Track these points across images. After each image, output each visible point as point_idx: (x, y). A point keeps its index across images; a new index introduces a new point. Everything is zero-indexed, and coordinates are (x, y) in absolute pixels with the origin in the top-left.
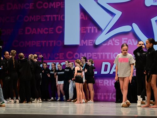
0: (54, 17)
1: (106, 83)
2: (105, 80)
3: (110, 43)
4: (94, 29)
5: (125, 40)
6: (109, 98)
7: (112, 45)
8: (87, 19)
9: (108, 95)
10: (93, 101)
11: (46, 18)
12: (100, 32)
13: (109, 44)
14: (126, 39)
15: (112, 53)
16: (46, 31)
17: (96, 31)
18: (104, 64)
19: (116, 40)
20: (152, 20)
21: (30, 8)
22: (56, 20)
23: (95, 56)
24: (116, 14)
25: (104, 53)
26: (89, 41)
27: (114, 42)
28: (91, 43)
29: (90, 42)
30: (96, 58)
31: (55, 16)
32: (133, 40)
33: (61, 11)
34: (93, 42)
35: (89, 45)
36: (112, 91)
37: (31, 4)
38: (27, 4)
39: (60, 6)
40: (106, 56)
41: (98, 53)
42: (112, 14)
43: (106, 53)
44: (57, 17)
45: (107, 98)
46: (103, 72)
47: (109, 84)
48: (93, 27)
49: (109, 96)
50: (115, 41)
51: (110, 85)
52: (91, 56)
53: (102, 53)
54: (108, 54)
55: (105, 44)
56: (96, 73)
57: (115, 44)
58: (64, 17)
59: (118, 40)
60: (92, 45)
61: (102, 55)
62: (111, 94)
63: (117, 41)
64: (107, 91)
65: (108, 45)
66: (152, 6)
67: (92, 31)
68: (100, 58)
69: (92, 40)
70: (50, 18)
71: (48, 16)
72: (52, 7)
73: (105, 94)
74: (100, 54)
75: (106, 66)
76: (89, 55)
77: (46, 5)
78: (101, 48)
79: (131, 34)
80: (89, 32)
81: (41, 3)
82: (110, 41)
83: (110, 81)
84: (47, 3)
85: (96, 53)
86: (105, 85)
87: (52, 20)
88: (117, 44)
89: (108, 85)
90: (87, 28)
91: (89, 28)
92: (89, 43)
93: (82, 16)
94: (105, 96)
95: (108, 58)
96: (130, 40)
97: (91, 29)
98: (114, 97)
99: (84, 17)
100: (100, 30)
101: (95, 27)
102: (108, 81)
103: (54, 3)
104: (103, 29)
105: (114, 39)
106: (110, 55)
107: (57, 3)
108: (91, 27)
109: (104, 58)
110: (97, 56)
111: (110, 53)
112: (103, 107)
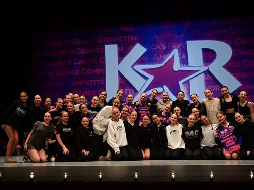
0: (96, 82)
8: (124, 82)
11: (90, 83)
12: (136, 93)
16: (90, 93)
20: (180, 82)
21: (77, 74)
22: (98, 83)
24: (148, 78)
31: (98, 80)
33: (103, 76)
37: (77, 71)
38: (74, 71)
39: (102, 72)
42: (146, 78)
44: (100, 82)
48: (130, 90)
58: (105, 82)
66: (179, 71)
70: (93, 82)
71: (92, 81)
72: (95, 73)
77: (90, 72)
80: (126, 93)
81: (86, 70)
84: (91, 70)
87: (95, 84)
90: (125, 90)
93: (120, 80)
99: (122, 81)
100: (135, 91)
101: (132, 90)
103: (97, 70)
104: (138, 90)
107: (99, 70)
108: (128, 90)
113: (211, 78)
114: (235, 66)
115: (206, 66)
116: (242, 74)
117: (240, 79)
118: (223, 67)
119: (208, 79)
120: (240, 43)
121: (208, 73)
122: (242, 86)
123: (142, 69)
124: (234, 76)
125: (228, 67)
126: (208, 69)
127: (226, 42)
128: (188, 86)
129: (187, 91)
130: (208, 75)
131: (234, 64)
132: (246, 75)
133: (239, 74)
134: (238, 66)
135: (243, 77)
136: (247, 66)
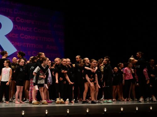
114: (14, 37)
116: (18, 43)
117: (16, 47)
120: (19, 21)
124: (13, 44)
125: (9, 36)
127: (9, 18)
131: (13, 35)
132: (21, 44)
133: (16, 43)
134: (16, 37)
135: (18, 45)
136: (22, 38)
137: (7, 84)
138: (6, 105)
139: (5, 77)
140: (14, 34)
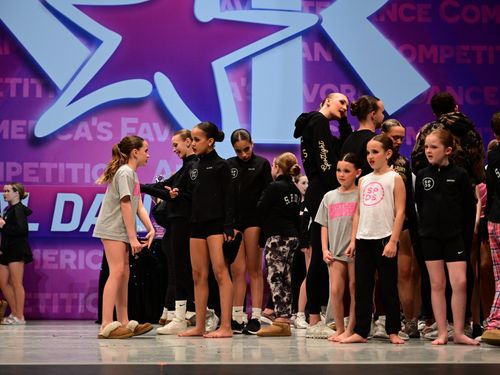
1: (67, 261)
2: (64, 253)
3: (83, 132)
4: (32, 88)
5: (130, 125)
6: (75, 310)
7: (90, 138)
8: (7, 52)
9: (73, 300)
10: (23, 321)
12: (51, 96)
13: (78, 135)
14: (135, 120)
15: (88, 166)
17: (39, 93)
18: (62, 199)
19: (102, 125)
20: (214, 63)
23: (33, 172)
24: (102, 41)
25: (61, 165)
26: (15, 123)
27: (94, 131)
28: (21, 130)
29: (19, 126)
30: (36, 179)
32: (156, 126)
34: (25, 128)
35: (15, 136)
36: (88, 286)
40: (68, 173)
41: (43, 165)
42: (92, 41)
43: (69, 166)
45: (69, 308)
46: (57, 226)
47: (76, 263)
48: (26, 80)
49: (75, 302)
50: (100, 129)
51: (81, 267)
52: (18, 172)
53: (55, 165)
54: (75, 167)
55: (68, 137)
56: (33, 227)
57: (99, 137)
59: (109, 125)
60: (23, 137)
61: (55, 172)
62: (82, 296)
63: (105, 127)
64: (72, 288)
65: (77, 138)
66: (215, 21)
67: (26, 94)
68: (49, 179)
69: (24, 123)
73: (64, 296)
74: (47, 166)
75: (69, 206)
76: (14, 169)
78: (52, 147)
79: (149, 108)
80: (13, 94)
82: (84, 125)
83: (81, 253)
85: (35, 165)
86: (63, 266)
88: (105, 135)
89: (73, 267)
90: (7, 80)
91: (13, 81)
92: (14, 129)
94: (63, 303)
95: (75, 179)
96: (145, 126)
97: (20, 87)
98: (93, 304)
100: (50, 89)
101: (33, 81)
102: (72, 254)
105: (94, 121)
106: (81, 172)
108: (19, 81)
109: (61, 180)
110: (40, 172)
111: (80, 166)
112: (55, 339)
113: (328, 58)
114: (413, 18)
115: (313, 10)
116: (434, 50)
117: (425, 67)
118: (370, 18)
119: (317, 58)
121: (316, 36)
122: (429, 91)
123: (78, 6)
124: (407, 54)
126: (320, 21)
128: (243, 81)
129: (240, 99)
130: (318, 46)
131: (407, 12)
132: (447, 52)
133: (422, 48)
134: (420, 19)
135: (435, 61)
136: (450, 20)
137: (389, 249)
138: (389, 354)
139: (375, 216)
140: (412, 7)
